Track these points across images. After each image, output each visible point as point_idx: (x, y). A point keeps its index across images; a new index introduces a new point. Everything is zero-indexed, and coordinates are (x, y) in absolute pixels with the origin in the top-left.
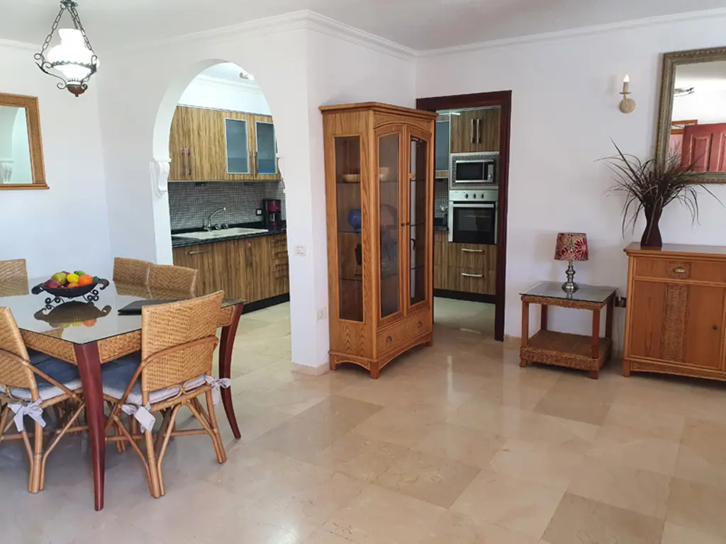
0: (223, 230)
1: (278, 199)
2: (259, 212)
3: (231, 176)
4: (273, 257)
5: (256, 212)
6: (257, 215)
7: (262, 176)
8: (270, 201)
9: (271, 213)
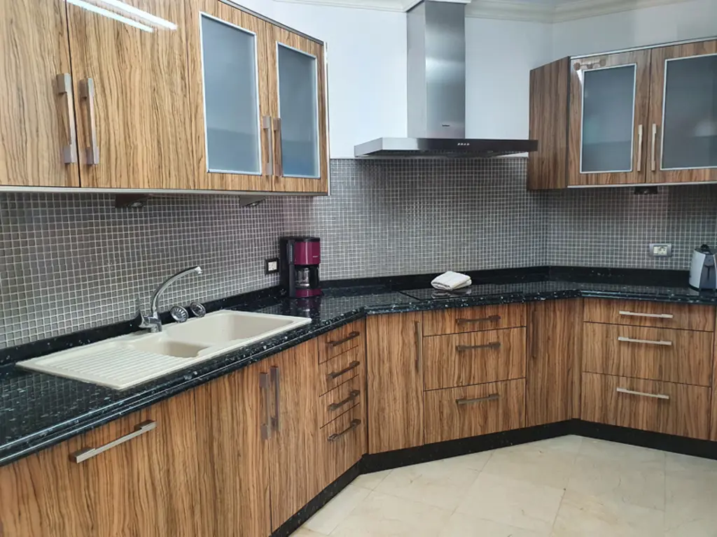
0: (191, 321)
1: (315, 235)
2: (273, 266)
3: (217, 178)
4: (324, 386)
5: (267, 267)
6: (267, 272)
7: (290, 183)
8: (299, 240)
9: (300, 267)
